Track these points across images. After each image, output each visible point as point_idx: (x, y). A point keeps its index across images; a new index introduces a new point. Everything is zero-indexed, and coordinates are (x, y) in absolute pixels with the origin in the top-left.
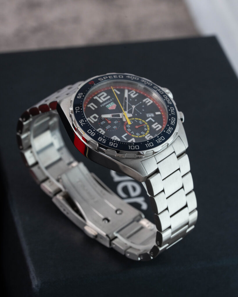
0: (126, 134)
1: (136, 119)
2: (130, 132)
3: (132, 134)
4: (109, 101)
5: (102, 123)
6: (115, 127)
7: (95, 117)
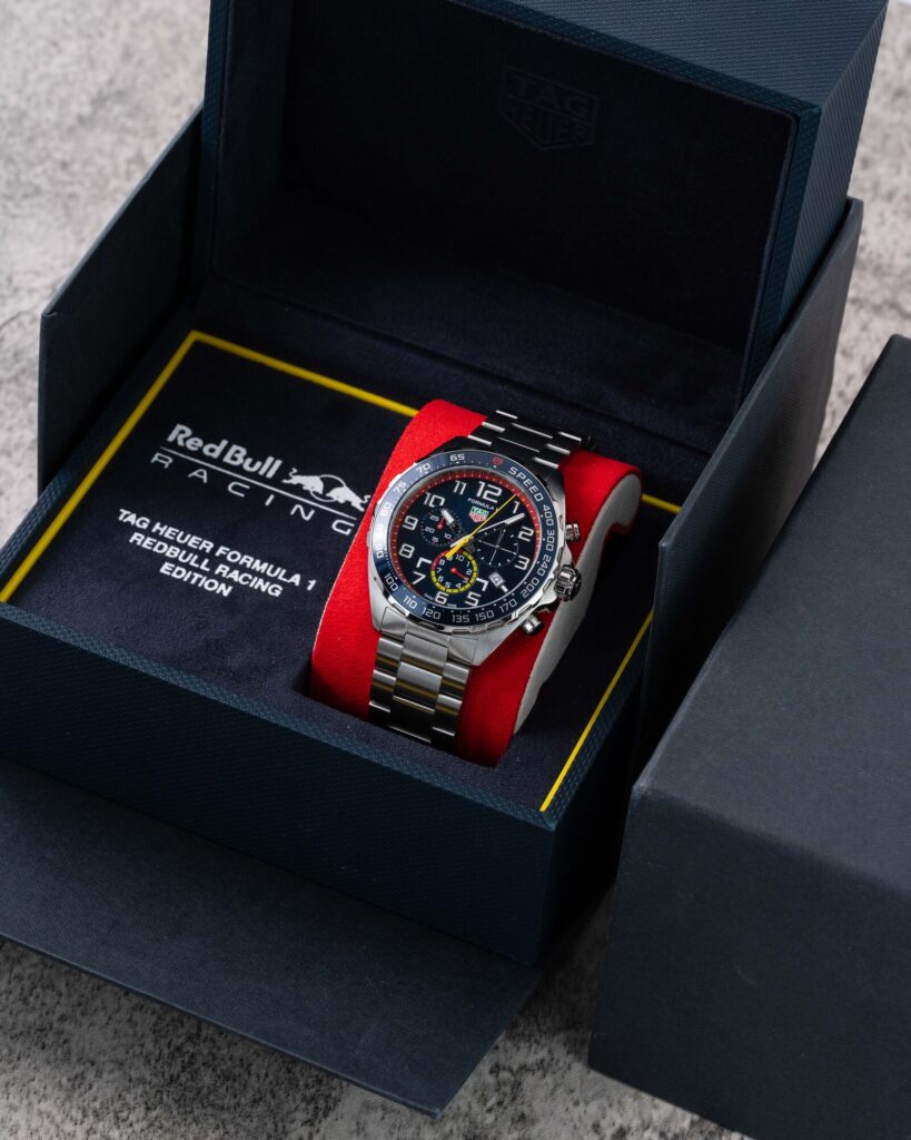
0: (430, 562)
1: (474, 563)
2: (438, 565)
3: (436, 570)
4: (487, 506)
5: (432, 517)
6: (435, 539)
7: (437, 502)
